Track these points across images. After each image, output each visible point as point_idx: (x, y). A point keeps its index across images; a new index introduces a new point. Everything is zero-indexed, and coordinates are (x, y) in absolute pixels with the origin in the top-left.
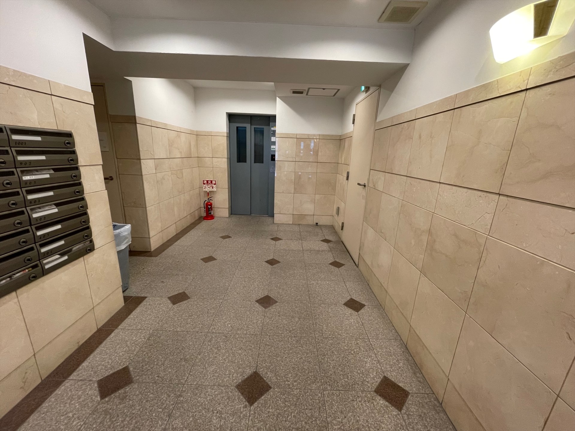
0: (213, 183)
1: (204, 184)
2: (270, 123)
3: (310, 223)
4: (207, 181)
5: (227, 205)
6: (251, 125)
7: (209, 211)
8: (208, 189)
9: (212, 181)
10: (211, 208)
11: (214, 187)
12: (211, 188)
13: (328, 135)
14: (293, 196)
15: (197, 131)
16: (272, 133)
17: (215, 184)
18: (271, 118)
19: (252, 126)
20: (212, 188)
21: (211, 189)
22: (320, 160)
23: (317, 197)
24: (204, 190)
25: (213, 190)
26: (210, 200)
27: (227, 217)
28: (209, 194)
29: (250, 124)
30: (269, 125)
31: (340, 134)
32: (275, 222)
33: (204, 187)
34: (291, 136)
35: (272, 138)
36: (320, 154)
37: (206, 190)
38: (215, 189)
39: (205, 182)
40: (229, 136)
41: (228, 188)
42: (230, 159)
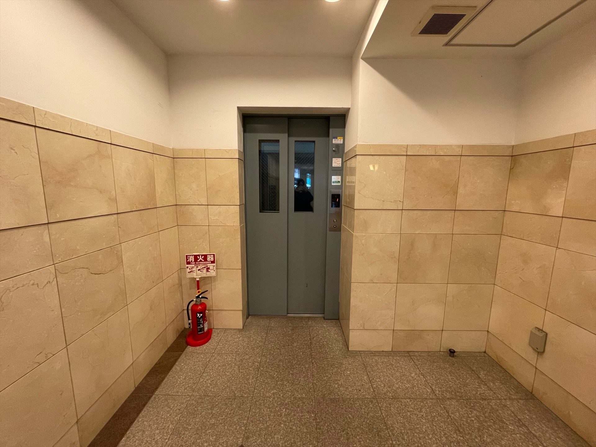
0: (208, 259)
1: (189, 263)
2: (331, 130)
3: (435, 347)
4: (196, 257)
5: (238, 304)
6: (289, 136)
7: (199, 325)
8: (197, 273)
9: (205, 256)
10: (204, 317)
11: (211, 267)
12: (205, 270)
13: (484, 147)
14: (394, 289)
15: (173, 149)
16: (334, 151)
17: (213, 262)
18: (331, 118)
19: (291, 138)
20: (207, 271)
21: (204, 274)
22: (463, 203)
23: (452, 289)
24: (189, 276)
25: (208, 274)
26: (202, 297)
27: (239, 330)
28: (201, 284)
29: (287, 135)
30: (328, 135)
31: (513, 144)
32: (350, 350)
33: (188, 270)
34: (395, 151)
35: (334, 160)
36: (461, 190)
37: (194, 275)
38: (212, 273)
39: (192, 259)
40: (244, 159)
41: (242, 269)
42: (245, 208)
